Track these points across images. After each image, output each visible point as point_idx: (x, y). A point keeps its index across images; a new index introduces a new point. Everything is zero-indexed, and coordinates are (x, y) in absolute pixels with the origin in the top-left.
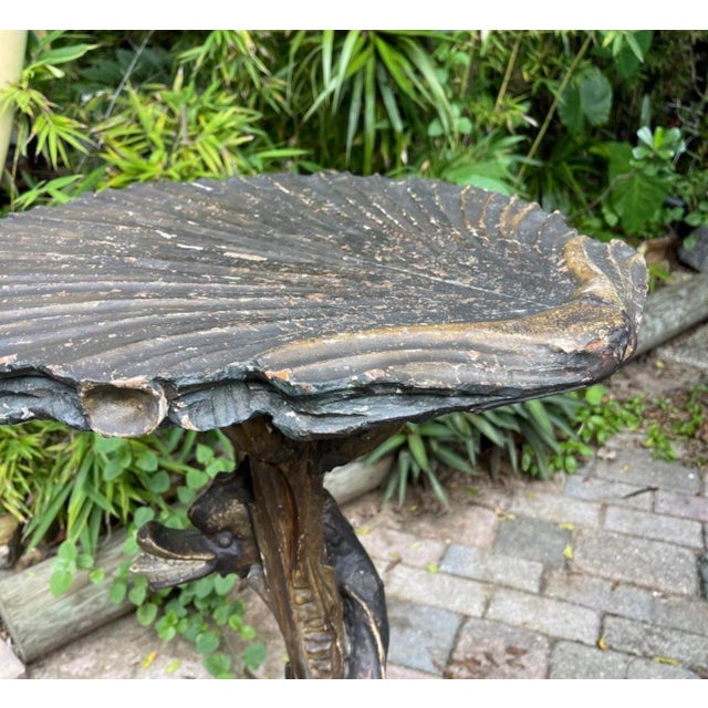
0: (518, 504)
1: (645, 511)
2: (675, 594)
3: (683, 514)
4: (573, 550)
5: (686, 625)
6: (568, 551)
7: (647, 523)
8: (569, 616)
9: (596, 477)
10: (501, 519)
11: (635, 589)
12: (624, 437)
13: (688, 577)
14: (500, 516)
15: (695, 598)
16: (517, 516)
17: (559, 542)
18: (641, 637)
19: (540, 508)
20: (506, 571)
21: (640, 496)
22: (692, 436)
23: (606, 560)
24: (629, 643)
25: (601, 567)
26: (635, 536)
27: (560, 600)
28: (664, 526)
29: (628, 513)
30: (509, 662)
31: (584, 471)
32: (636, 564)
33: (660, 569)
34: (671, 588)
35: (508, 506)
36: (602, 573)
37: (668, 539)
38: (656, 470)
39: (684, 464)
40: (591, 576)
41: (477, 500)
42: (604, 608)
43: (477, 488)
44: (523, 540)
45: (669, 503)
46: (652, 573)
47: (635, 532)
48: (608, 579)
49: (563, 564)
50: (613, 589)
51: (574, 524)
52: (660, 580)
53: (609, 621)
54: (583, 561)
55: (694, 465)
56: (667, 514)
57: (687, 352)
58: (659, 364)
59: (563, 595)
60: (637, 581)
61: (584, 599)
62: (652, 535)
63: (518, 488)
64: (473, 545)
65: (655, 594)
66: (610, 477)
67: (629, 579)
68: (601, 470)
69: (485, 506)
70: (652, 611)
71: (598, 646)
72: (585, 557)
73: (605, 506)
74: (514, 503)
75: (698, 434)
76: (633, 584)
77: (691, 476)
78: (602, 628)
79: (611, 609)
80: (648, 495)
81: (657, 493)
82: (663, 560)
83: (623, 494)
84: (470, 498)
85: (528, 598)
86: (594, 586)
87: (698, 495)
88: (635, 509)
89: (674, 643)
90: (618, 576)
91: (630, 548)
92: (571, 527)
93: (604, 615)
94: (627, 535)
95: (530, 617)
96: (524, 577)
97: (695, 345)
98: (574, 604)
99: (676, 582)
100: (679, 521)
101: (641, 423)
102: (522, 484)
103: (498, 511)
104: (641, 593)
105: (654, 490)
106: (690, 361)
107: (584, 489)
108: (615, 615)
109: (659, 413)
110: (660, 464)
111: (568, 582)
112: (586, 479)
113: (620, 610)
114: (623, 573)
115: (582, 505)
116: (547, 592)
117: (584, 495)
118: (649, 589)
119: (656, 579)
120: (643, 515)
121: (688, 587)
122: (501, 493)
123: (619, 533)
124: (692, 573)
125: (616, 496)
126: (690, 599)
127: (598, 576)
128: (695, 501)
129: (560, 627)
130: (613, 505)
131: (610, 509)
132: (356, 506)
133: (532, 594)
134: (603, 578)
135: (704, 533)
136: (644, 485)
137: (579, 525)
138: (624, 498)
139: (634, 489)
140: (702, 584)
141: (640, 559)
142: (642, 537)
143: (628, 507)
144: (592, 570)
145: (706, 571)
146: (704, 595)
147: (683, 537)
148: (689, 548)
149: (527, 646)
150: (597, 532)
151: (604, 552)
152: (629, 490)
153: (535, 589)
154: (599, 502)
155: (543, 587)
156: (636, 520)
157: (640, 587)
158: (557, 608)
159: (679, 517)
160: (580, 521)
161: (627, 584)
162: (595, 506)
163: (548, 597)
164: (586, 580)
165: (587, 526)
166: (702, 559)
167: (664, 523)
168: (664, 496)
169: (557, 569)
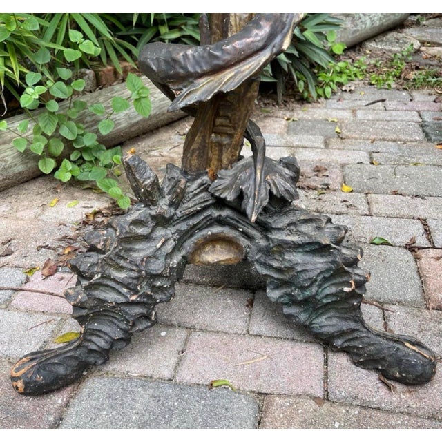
0: (298, 114)
1: (381, 110)
2: (411, 141)
3: (404, 109)
4: (341, 130)
5: (423, 152)
6: (338, 130)
7: (382, 115)
8: (349, 154)
9: (344, 99)
10: (289, 121)
11: (386, 142)
12: (357, 83)
13: (417, 133)
14: (288, 119)
15: (424, 142)
16: (299, 119)
17: (331, 127)
18: (397, 159)
19: (313, 115)
20: (300, 140)
21: (376, 104)
22: (399, 78)
23: (364, 131)
24: (391, 161)
25: (361, 134)
26: (378, 121)
27: (339, 149)
29: (371, 111)
30: (317, 176)
31: (336, 97)
32: (383, 131)
33: (399, 131)
34: (408, 138)
35: (292, 116)
36: (363, 136)
37: (400, 119)
38: (381, 93)
39: (398, 90)
40: (356, 139)
41: (271, 115)
42: (369, 150)
43: (268, 109)
44: (306, 128)
45: (394, 105)
46: (394, 133)
47: (378, 119)
48: (368, 139)
49: (336, 136)
50: (372, 142)
51: (337, 119)
53: (374, 155)
54: (349, 133)
55: (404, 89)
56: (395, 110)
57: (384, 44)
58: (368, 52)
59: (341, 147)
60: (386, 137)
61: (355, 147)
62: (389, 119)
63: (295, 108)
64: (275, 133)
65: (399, 142)
66: (354, 99)
67: (381, 138)
68: (346, 95)
69: (276, 117)
70: (400, 149)
71: (372, 163)
72: (350, 131)
73: (354, 112)
74: (295, 114)
75: (403, 75)
76: (384, 140)
77: (404, 94)
78: (371, 158)
79: (374, 150)
80: (380, 103)
81: (385, 102)
82: (399, 127)
83: (364, 104)
84: (266, 114)
85: (319, 150)
86: (360, 143)
87: (411, 100)
88: (374, 110)
89: (419, 159)
90: (373, 137)
91: (377, 125)
92: (336, 121)
93: (370, 153)
94: (374, 120)
95: (323, 157)
96: (313, 142)
97: (388, 41)
98: (349, 150)
99: (411, 135)
100: (403, 112)
101: (366, 75)
102: (298, 106)
103: (286, 118)
104: (390, 143)
105: (383, 101)
106: (387, 47)
107: (339, 104)
109: (375, 69)
110: (383, 91)
111: (343, 142)
112: (339, 100)
113: (379, 150)
114: (377, 135)
115: (340, 111)
116: (330, 147)
117: (340, 107)
118: (394, 141)
119: (398, 136)
120: (379, 111)
121: (418, 136)
122: (285, 110)
123: (368, 120)
124: (420, 130)
125: (360, 106)
126: (421, 142)
127: (360, 139)
128: (409, 103)
129: (345, 159)
130: (360, 109)
131: (358, 111)
132: (189, 122)
133: (322, 149)
134: (364, 139)
135: (420, 116)
136: (376, 100)
137: (341, 119)
138: (366, 106)
139: (371, 101)
140: (427, 135)
141: (385, 129)
142: (383, 120)
143: (369, 109)
144: (357, 136)
145: (427, 129)
146: (430, 140)
147: (408, 118)
148: (413, 122)
149: (326, 167)
150: (353, 121)
151: (361, 128)
152: (368, 102)
153: (322, 146)
154: (350, 109)
155: (327, 145)
156: (376, 114)
157: (389, 140)
158: (340, 152)
159: (402, 110)
160: (341, 117)
161: (380, 140)
162: (348, 111)
163: (332, 149)
164: (354, 140)
165: (346, 119)
166: (423, 125)
167: (394, 113)
168: (390, 103)
169: (333, 137)
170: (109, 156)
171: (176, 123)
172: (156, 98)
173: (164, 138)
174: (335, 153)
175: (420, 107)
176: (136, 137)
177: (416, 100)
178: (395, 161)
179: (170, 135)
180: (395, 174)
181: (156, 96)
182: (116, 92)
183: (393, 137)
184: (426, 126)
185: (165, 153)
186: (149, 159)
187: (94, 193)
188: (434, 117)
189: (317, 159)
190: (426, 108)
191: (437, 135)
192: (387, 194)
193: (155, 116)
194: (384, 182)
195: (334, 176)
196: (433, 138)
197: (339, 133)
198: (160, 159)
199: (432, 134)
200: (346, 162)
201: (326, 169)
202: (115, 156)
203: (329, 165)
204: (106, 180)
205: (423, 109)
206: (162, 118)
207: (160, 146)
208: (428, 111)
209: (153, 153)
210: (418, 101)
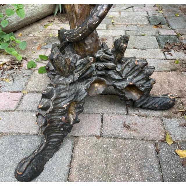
1: (131, 11)
2: (143, 25)
3: (141, 10)
4: (114, 21)
5: (148, 30)
6: (112, 21)
7: (132, 13)
8: (117, 32)
9: (116, 7)
13: (146, 21)
17: (109, 20)
18: (136, 33)
21: (129, 9)
23: (124, 21)
24: (134, 34)
25: (122, 22)
26: (130, 16)
27: (112, 30)
28: (137, 13)
30: (102, 42)
33: (138, 21)
34: (142, 24)
36: (123, 24)
37: (139, 15)
40: (120, 25)
42: (125, 30)
45: (137, 9)
46: (136, 22)
47: (130, 15)
48: (125, 25)
49: (112, 24)
50: (127, 26)
51: (113, 16)
52: (139, 23)
53: (127, 32)
54: (117, 22)
56: (137, 11)
59: (114, 29)
60: (133, 24)
61: (120, 29)
62: (134, 15)
65: (138, 26)
66: (120, 6)
67: (131, 24)
68: (117, 5)
70: (138, 29)
73: (120, 12)
76: (132, 25)
79: (127, 29)
80: (131, 8)
81: (133, 8)
82: (138, 19)
83: (124, 9)
85: (104, 31)
86: (121, 27)
87: (144, 6)
88: (128, 11)
89: (146, 33)
90: (127, 24)
91: (129, 18)
92: (112, 17)
94: (128, 16)
95: (105, 34)
96: (102, 27)
98: (117, 30)
99: (143, 22)
100: (141, 12)
104: (134, 26)
105: (132, 7)
108: (129, 31)
111: (114, 27)
112: (114, 7)
113: (130, 29)
114: (129, 23)
115: (114, 12)
116: (109, 29)
117: (114, 10)
118: (136, 25)
119: (137, 23)
120: (130, 12)
121: (146, 23)
123: (126, 16)
124: (147, 20)
125: (123, 10)
126: (147, 25)
127: (122, 25)
128: (143, 8)
129: (114, 34)
130: (122, 11)
131: (122, 12)
132: (46, 20)
133: (105, 30)
134: (123, 25)
135: (147, 13)
136: (129, 7)
137: (114, 16)
138: (125, 9)
139: (127, 7)
140: (150, 22)
141: (132, 20)
142: (132, 16)
143: (126, 11)
144: (120, 24)
145: (150, 19)
146: (151, 24)
147: (142, 14)
148: (144, 16)
149: (106, 38)
150: (119, 17)
151: (122, 20)
152: (126, 8)
153: (105, 29)
154: (118, 11)
155: (107, 28)
156: (129, 13)
157: (134, 25)
158: (113, 31)
159: (140, 11)
160: (114, 15)
161: (130, 25)
162: (117, 12)
163: (110, 30)
164: (119, 26)
165: (117, 16)
166: (148, 18)
167: (137, 12)
168: (135, 8)
169: (110, 25)
170: (8, 37)
171: (41, 21)
172: (29, 9)
173: (35, 28)
174: (111, 32)
175: (148, 9)
176: (22, 28)
177: (146, 6)
178: (136, 34)
179: (38, 26)
180: (135, 40)
181: (29, 8)
182: (10, 7)
183: (136, 23)
184: (150, 18)
185: (36, 35)
186: (28, 38)
187: (3, 55)
188: (153, 14)
189: (103, 35)
190: (150, 10)
191: (154, 22)
192: (131, 49)
193: (30, 17)
194: (130, 44)
195: (109, 42)
196: (152, 23)
197: (113, 22)
198: (34, 38)
199: (152, 21)
200: (115, 35)
201: (106, 39)
202: (11, 37)
203: (108, 37)
204: (9, 48)
205: (149, 10)
206: (33, 18)
207: (33, 31)
208: (151, 11)
209: (30, 35)
210: (147, 7)
